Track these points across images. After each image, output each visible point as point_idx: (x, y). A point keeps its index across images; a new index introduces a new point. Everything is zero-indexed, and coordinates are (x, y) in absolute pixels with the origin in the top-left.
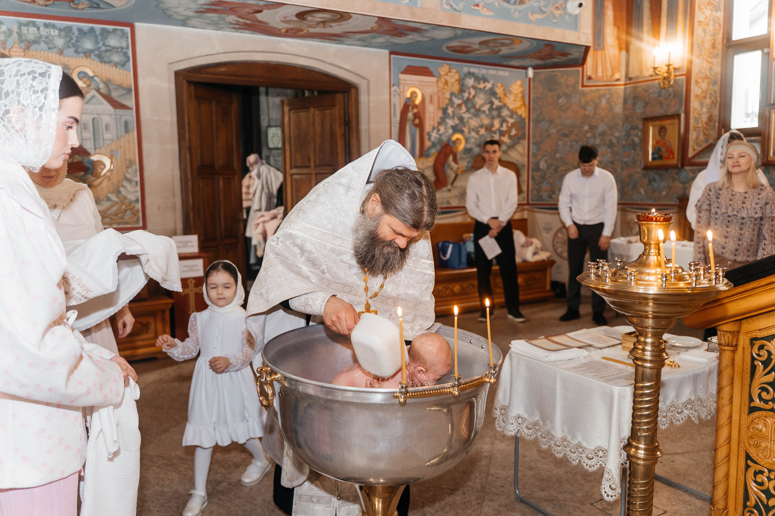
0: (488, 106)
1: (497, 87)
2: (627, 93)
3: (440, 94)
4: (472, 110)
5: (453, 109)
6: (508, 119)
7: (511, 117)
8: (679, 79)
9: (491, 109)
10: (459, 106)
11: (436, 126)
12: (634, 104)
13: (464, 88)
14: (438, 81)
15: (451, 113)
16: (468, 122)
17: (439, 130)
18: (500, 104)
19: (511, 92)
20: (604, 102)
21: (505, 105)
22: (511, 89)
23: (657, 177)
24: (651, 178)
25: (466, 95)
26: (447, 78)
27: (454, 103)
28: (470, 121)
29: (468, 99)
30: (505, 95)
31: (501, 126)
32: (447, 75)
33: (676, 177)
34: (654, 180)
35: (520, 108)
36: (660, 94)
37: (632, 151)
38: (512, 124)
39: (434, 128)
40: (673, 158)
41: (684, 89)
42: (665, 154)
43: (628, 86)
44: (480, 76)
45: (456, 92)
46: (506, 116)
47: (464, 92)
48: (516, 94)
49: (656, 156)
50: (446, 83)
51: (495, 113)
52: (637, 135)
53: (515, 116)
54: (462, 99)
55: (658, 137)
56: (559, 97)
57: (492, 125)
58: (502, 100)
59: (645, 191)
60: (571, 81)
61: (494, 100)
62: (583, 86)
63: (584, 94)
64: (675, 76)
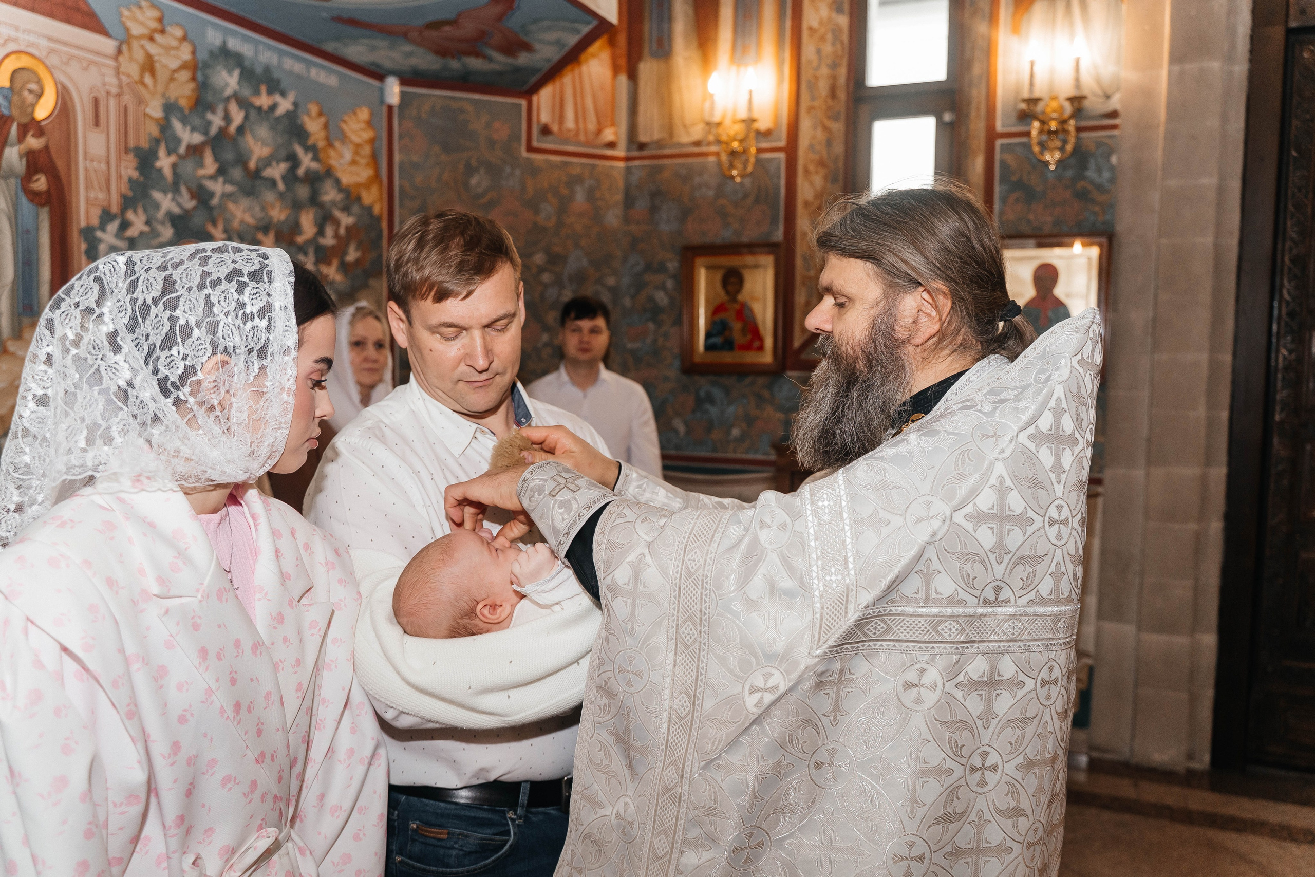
0: (283, 167)
1: (308, 114)
2: (634, 179)
3: (127, 98)
4: (237, 173)
5: (173, 159)
6: (338, 214)
7: (346, 209)
8: (770, 160)
9: (291, 177)
10: (195, 151)
11: (115, 209)
12: (654, 209)
13: (210, 97)
14: (119, 52)
15: (168, 172)
16: (222, 207)
17: (125, 225)
18: (314, 166)
19: (344, 138)
20: (580, 196)
21: (329, 172)
22: (344, 127)
23: (718, 393)
24: (702, 393)
25: (216, 121)
26: (152, 49)
27: (178, 141)
28: (231, 206)
29: (222, 132)
30: (330, 145)
31: (321, 232)
32: (151, 39)
33: (766, 394)
34: (710, 399)
35: (367, 185)
36: (720, 192)
37: (651, 326)
38: (348, 229)
39: (106, 216)
40: (761, 348)
41: (783, 182)
42: (738, 337)
43: (637, 163)
44: (259, 70)
45: (183, 102)
46: (333, 203)
47: (212, 109)
48: (358, 146)
49: (717, 340)
50: (149, 66)
51: (303, 192)
52: (663, 287)
53: (356, 209)
54: (206, 132)
55: (722, 296)
56: (470, 170)
57: (296, 228)
58: (321, 155)
59: (687, 424)
60: (501, 131)
61: (299, 150)
62: (530, 149)
63: (533, 170)
64: (760, 151)
